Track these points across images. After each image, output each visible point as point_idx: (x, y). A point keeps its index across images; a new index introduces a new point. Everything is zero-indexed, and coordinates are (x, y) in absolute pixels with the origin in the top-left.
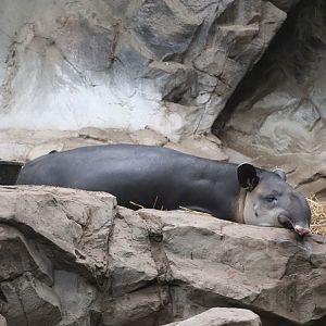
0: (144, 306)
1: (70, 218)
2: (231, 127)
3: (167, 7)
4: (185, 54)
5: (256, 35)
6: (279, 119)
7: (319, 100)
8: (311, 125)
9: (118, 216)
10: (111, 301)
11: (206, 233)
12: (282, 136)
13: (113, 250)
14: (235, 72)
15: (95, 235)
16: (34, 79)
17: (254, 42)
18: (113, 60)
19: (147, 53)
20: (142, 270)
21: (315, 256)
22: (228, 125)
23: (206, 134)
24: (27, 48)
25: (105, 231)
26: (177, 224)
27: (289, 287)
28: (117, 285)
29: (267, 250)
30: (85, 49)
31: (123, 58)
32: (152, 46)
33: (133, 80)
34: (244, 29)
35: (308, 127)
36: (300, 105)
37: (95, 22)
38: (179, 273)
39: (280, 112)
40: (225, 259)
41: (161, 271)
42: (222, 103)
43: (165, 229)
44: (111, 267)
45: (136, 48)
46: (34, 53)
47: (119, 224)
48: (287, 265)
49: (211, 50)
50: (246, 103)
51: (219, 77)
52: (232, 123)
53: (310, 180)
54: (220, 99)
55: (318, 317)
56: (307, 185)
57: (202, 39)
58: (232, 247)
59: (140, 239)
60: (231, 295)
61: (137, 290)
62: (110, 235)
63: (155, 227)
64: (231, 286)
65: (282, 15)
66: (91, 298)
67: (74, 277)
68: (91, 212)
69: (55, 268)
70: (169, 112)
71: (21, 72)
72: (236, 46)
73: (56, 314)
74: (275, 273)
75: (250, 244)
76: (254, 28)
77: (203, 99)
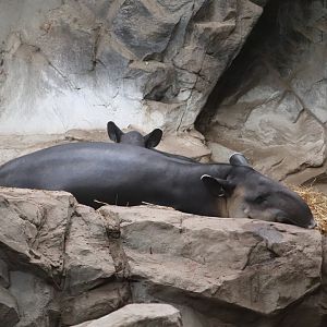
0: (103, 304)
1: (24, 218)
2: (217, 123)
3: (145, 8)
4: (164, 53)
5: (233, 31)
6: (263, 112)
7: (302, 92)
8: (296, 116)
9: (76, 214)
10: (70, 300)
11: (164, 227)
12: (268, 129)
13: (69, 248)
14: (214, 68)
15: (51, 234)
16: (22, 86)
17: (231, 37)
18: (95, 63)
19: (127, 54)
20: (99, 267)
21: (277, 245)
22: (214, 121)
23: (188, 130)
24: (14, 56)
25: (60, 230)
26: (134, 219)
27: (251, 278)
28: (75, 283)
29: (229, 241)
30: (68, 54)
31: (104, 60)
32: (132, 47)
33: (115, 81)
34: (220, 25)
35: (293, 118)
36: (283, 97)
37: (76, 27)
38: (137, 269)
39: (264, 106)
40: (185, 252)
41: (119, 268)
42: (203, 98)
43: (123, 224)
44: (67, 266)
45: (116, 49)
46: (21, 60)
47: (76, 223)
48: (249, 255)
49: (189, 48)
50: (231, 98)
51: (198, 74)
52: (217, 118)
53: (297, 171)
54: (201, 95)
55: (283, 307)
56: (293, 176)
57: (179, 38)
58: (192, 240)
59: (98, 236)
60: (192, 289)
61: (95, 288)
62: (67, 233)
63: (112, 223)
64: (191, 279)
65: (258, 10)
66: (48, 297)
67: (31, 277)
68: (45, 212)
69: (10, 269)
70: (150, 110)
71: (9, 79)
72: (213, 43)
73: (13, 316)
74: (237, 264)
75: (211, 236)
76: (230, 23)
77: (184, 96)
